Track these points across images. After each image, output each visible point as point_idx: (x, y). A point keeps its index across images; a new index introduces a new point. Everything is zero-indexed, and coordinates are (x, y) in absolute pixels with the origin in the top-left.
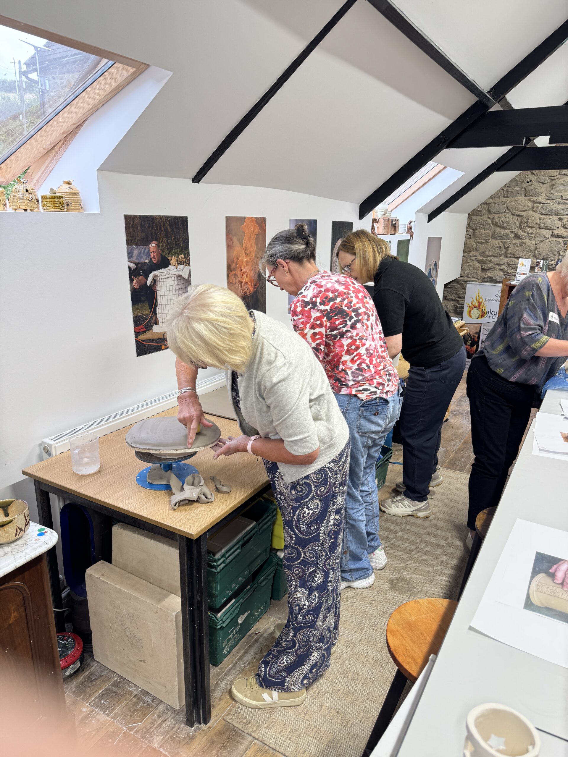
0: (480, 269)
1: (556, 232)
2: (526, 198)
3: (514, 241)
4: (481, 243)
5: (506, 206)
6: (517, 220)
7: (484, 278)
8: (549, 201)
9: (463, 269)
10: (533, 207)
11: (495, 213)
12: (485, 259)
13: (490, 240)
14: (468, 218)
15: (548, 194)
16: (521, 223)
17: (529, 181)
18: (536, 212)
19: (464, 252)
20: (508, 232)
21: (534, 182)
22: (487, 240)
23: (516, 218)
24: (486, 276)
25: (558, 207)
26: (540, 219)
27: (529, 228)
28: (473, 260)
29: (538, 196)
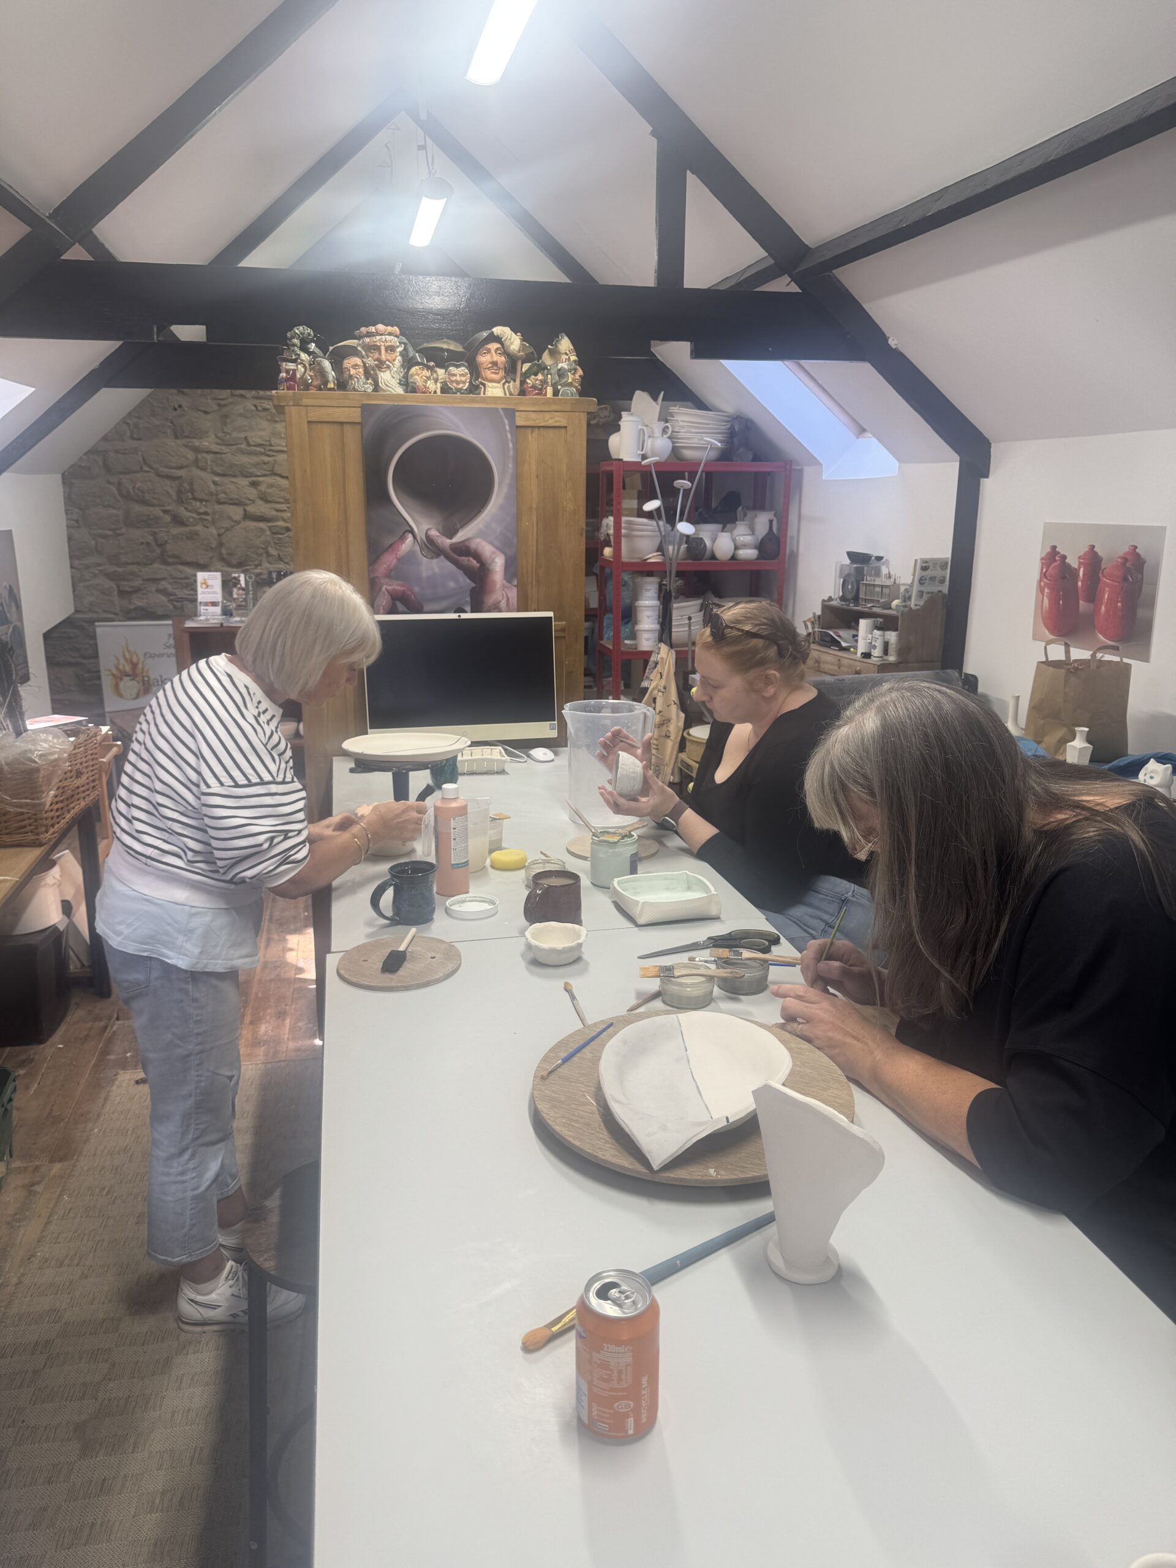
0: (116, 593)
1: (251, 509)
2: (178, 441)
3: (175, 531)
4: (105, 537)
5: (141, 459)
6: (170, 488)
7: (128, 612)
8: (223, 448)
9: (76, 596)
10: (196, 460)
11: (121, 473)
12: (120, 570)
13: (124, 530)
14: (64, 483)
15: (220, 435)
16: (179, 492)
17: (176, 406)
18: (204, 469)
19: (71, 557)
20: (157, 511)
21: (186, 409)
22: (117, 529)
23: (168, 482)
24: (132, 607)
25: (245, 460)
26: (215, 483)
27: (198, 504)
28: (95, 575)
29: (201, 438)
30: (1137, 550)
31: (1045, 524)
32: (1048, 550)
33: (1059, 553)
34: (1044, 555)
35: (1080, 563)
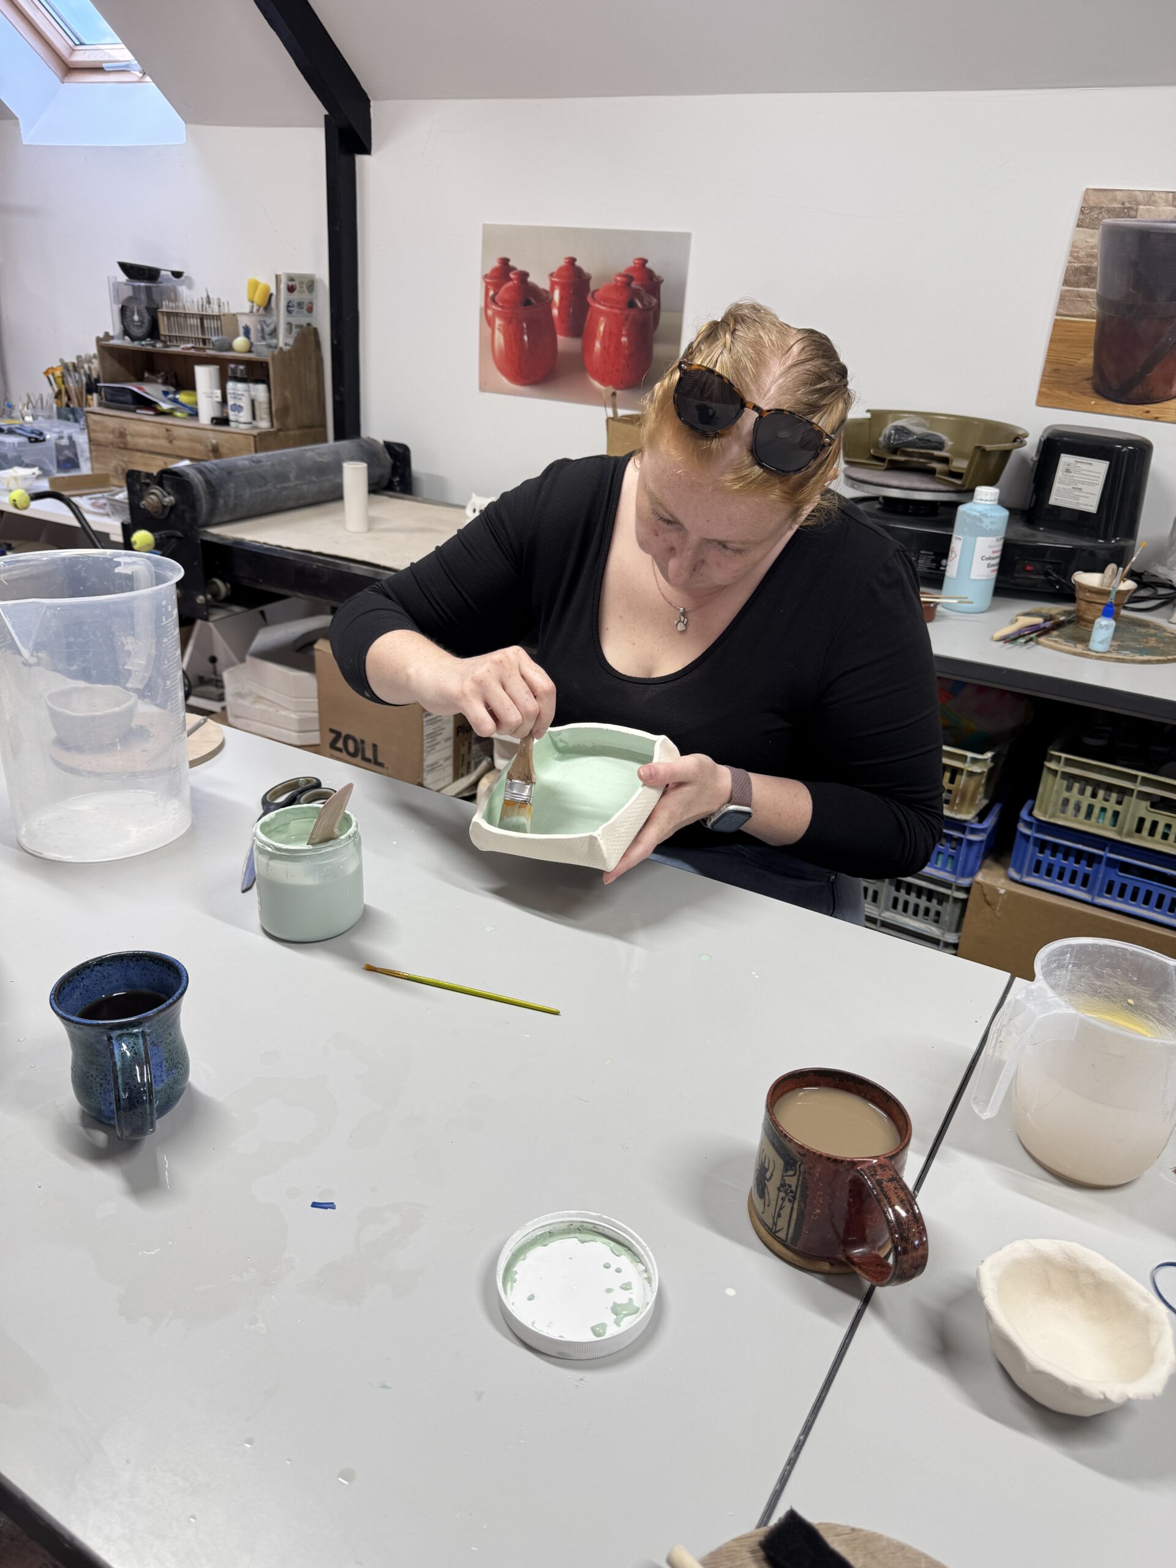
30: (648, 265)
31: (486, 227)
32: (495, 264)
33: (513, 269)
34: (488, 271)
35: (553, 284)
